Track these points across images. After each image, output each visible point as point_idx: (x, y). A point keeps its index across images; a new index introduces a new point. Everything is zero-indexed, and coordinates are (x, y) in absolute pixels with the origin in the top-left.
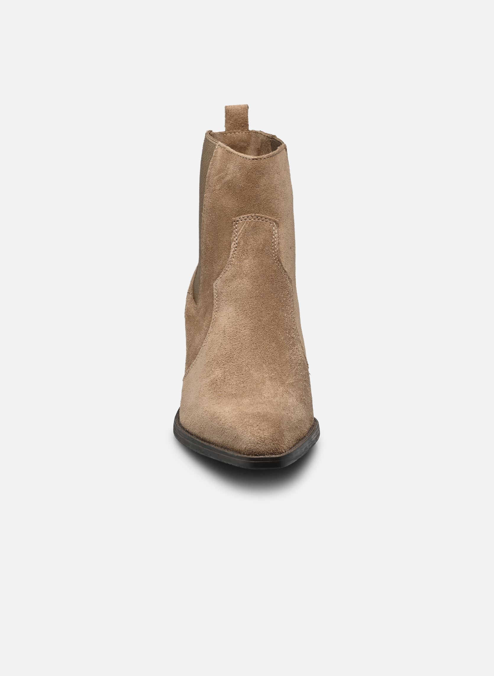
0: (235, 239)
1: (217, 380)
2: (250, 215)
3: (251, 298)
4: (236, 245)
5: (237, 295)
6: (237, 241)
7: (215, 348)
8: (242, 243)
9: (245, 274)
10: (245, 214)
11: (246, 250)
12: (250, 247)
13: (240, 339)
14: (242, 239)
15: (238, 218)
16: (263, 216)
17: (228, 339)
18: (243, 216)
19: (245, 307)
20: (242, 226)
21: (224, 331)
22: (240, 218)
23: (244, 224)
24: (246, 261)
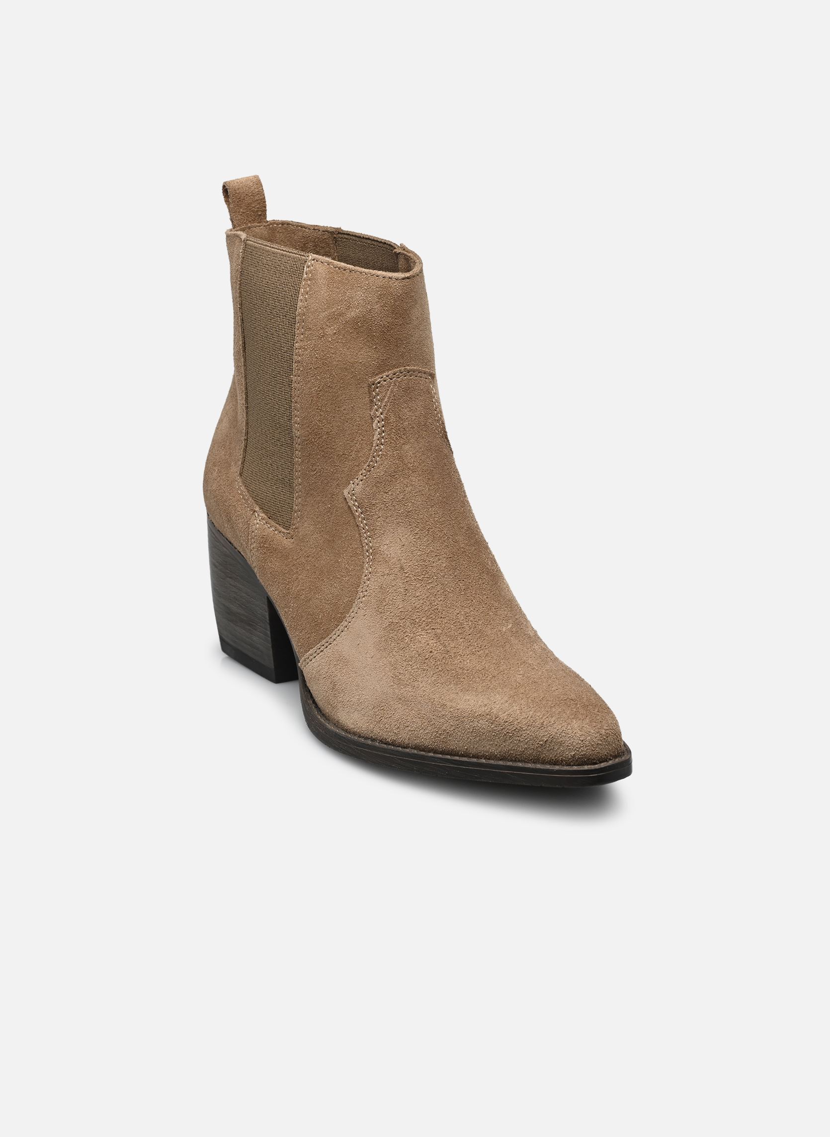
0: (378, 414)
1: (431, 652)
2: (398, 369)
3: (432, 507)
4: (383, 422)
5: (406, 505)
6: (382, 416)
7: (395, 598)
8: (392, 419)
9: (411, 468)
10: (388, 370)
11: (402, 430)
12: (407, 423)
13: (435, 577)
14: (391, 411)
15: (379, 378)
16: (415, 368)
17: (415, 580)
18: (386, 373)
19: (428, 523)
20: (388, 390)
21: (402, 568)
22: (382, 378)
23: (392, 387)
24: (407, 447)
